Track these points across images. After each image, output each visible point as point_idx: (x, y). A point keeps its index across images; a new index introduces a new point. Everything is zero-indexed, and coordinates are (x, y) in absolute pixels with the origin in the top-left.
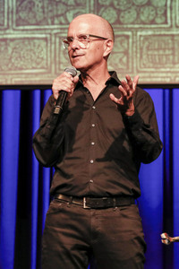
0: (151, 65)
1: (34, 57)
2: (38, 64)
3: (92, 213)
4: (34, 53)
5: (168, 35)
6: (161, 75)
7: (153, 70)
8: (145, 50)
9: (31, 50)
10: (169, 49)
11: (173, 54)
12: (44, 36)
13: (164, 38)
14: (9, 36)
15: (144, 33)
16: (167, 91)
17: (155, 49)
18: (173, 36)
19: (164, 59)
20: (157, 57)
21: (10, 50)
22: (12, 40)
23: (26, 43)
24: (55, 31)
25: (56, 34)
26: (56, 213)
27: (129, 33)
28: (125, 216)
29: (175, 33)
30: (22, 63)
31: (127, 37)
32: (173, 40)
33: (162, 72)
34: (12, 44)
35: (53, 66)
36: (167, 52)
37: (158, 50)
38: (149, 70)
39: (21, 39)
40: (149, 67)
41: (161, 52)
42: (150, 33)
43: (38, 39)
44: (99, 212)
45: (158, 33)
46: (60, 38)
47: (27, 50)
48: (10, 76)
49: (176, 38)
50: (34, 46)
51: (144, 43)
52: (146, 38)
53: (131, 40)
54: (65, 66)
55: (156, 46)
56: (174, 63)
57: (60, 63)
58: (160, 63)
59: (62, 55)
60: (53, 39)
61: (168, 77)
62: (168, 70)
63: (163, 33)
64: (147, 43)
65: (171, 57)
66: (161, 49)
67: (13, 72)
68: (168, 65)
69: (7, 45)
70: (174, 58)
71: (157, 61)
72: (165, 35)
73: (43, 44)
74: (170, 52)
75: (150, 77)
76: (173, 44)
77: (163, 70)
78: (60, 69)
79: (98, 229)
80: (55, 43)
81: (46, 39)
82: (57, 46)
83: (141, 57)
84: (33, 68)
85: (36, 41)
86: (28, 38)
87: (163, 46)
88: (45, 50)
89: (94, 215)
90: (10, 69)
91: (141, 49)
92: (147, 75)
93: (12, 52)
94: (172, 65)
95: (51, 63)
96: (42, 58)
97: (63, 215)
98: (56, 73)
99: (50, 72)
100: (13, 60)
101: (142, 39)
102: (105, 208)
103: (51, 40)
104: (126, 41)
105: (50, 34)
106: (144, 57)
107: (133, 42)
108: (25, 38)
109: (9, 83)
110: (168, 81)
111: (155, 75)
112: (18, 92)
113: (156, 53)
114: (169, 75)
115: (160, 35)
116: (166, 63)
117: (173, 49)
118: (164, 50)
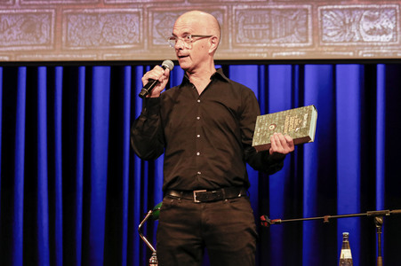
0: (247, 40)
1: (126, 32)
2: (130, 39)
3: (202, 207)
4: (127, 28)
5: (264, 9)
6: (258, 50)
7: (249, 45)
8: (240, 25)
9: (123, 24)
10: (265, 24)
11: (270, 29)
12: (136, 10)
13: (260, 12)
14: (100, 10)
15: (240, 7)
16: (262, 67)
17: (251, 24)
18: (269, 10)
19: (261, 35)
20: (253, 32)
21: (101, 24)
22: (103, 14)
23: (118, 17)
24: (148, 6)
25: (148, 8)
26: (168, 209)
27: (225, 7)
28: (235, 209)
29: (272, 7)
30: (113, 38)
31: (223, 11)
32: (269, 14)
33: (259, 48)
34: (103, 19)
35: (146, 41)
36: (264, 27)
37: (254, 24)
38: (245, 45)
39: (112, 13)
40: (245, 43)
41: (257, 27)
42: (246, 7)
43: (130, 13)
44: (210, 205)
45: (255, 7)
46: (153, 12)
47: (119, 25)
48: (102, 52)
49: (272, 12)
50: (126, 20)
51: (239, 18)
52: (242, 12)
53: (226, 15)
54: (157, 41)
55: (253, 21)
56: (271, 38)
57: (153, 38)
58: (256, 38)
59: (155, 30)
60: (146, 13)
61: (264, 53)
62: (265, 45)
63: (258, 7)
64: (243, 18)
65: (268, 32)
66: (257, 24)
67: (103, 48)
68: (264, 40)
69: (98, 19)
70: (271, 33)
71: (254, 36)
72: (260, 9)
73: (136, 18)
74: (267, 27)
75: (245, 53)
76: (270, 18)
77: (259, 45)
78: (153, 45)
79: (208, 222)
80: (148, 17)
81: (138, 13)
82: (150, 21)
83: (237, 31)
84: (125, 44)
85: (127, 15)
86: (120, 12)
87: (260, 21)
88: (137, 25)
89: (204, 208)
90: (101, 45)
91: (237, 24)
92: (242, 50)
93: (103, 27)
94: (268, 41)
95: (144, 39)
96: (135, 33)
97: (174, 211)
98: (148, 49)
99: (143, 47)
100: (104, 35)
101: (238, 13)
102: (215, 201)
103: (143, 14)
104: (221, 15)
105: (143, 8)
106: (240, 32)
107: (228, 17)
108: (116, 13)
109: (100, 59)
110: (265, 56)
111: (252, 50)
112: (109, 68)
113: (252, 28)
114: (266, 50)
115: (256, 9)
116: (263, 38)
117: (270, 23)
118: (261, 24)
